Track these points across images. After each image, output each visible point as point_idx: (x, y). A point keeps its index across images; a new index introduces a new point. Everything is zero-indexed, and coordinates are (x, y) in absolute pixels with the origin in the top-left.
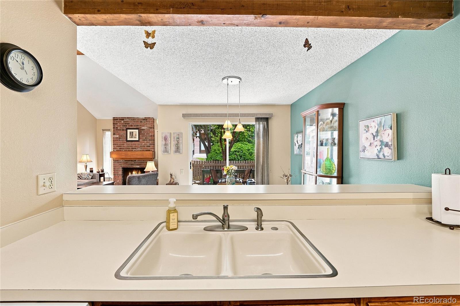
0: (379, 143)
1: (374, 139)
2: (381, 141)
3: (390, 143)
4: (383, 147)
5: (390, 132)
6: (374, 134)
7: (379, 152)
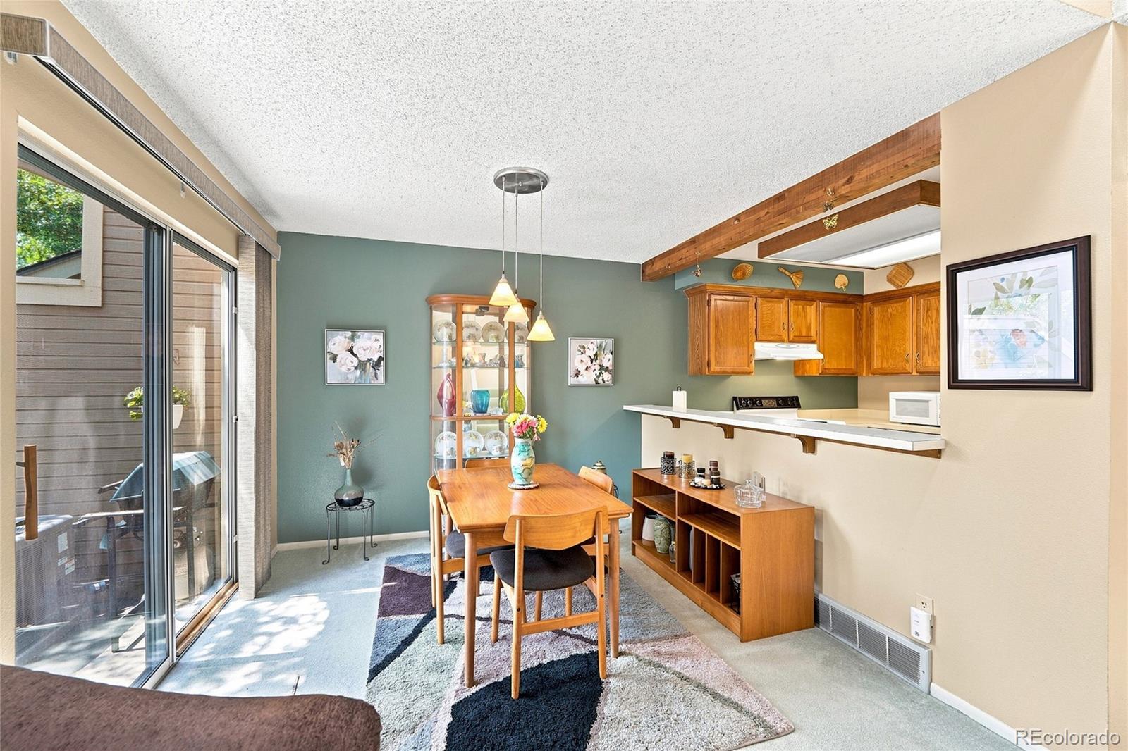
0: (598, 368)
1: (592, 362)
2: (600, 365)
3: (610, 368)
4: (603, 372)
5: (610, 356)
6: (593, 357)
7: (598, 377)
